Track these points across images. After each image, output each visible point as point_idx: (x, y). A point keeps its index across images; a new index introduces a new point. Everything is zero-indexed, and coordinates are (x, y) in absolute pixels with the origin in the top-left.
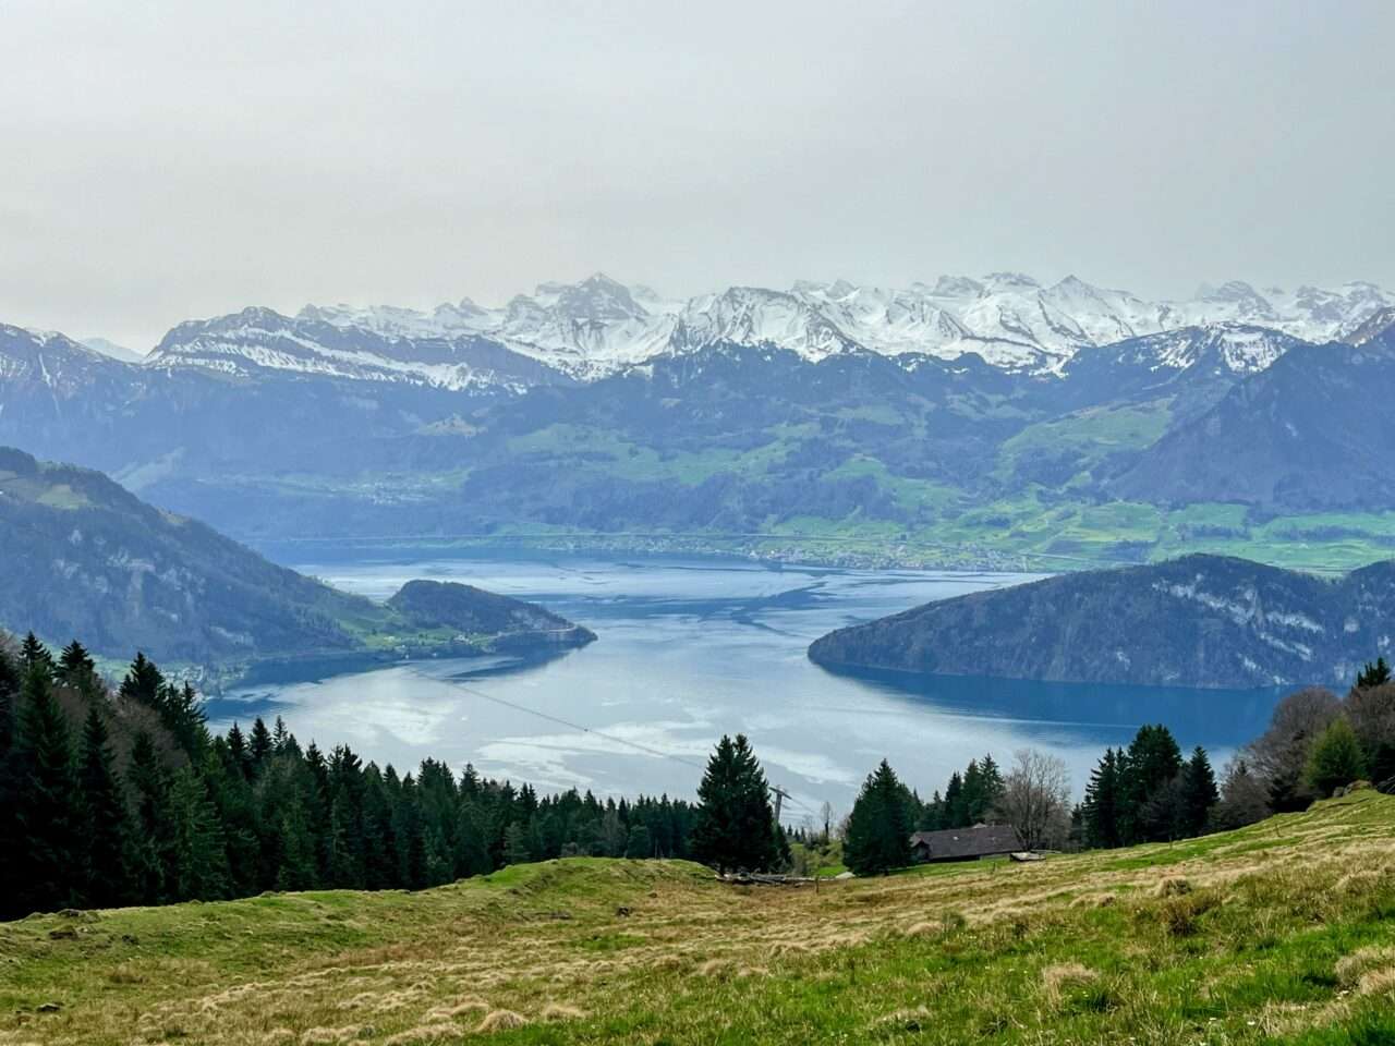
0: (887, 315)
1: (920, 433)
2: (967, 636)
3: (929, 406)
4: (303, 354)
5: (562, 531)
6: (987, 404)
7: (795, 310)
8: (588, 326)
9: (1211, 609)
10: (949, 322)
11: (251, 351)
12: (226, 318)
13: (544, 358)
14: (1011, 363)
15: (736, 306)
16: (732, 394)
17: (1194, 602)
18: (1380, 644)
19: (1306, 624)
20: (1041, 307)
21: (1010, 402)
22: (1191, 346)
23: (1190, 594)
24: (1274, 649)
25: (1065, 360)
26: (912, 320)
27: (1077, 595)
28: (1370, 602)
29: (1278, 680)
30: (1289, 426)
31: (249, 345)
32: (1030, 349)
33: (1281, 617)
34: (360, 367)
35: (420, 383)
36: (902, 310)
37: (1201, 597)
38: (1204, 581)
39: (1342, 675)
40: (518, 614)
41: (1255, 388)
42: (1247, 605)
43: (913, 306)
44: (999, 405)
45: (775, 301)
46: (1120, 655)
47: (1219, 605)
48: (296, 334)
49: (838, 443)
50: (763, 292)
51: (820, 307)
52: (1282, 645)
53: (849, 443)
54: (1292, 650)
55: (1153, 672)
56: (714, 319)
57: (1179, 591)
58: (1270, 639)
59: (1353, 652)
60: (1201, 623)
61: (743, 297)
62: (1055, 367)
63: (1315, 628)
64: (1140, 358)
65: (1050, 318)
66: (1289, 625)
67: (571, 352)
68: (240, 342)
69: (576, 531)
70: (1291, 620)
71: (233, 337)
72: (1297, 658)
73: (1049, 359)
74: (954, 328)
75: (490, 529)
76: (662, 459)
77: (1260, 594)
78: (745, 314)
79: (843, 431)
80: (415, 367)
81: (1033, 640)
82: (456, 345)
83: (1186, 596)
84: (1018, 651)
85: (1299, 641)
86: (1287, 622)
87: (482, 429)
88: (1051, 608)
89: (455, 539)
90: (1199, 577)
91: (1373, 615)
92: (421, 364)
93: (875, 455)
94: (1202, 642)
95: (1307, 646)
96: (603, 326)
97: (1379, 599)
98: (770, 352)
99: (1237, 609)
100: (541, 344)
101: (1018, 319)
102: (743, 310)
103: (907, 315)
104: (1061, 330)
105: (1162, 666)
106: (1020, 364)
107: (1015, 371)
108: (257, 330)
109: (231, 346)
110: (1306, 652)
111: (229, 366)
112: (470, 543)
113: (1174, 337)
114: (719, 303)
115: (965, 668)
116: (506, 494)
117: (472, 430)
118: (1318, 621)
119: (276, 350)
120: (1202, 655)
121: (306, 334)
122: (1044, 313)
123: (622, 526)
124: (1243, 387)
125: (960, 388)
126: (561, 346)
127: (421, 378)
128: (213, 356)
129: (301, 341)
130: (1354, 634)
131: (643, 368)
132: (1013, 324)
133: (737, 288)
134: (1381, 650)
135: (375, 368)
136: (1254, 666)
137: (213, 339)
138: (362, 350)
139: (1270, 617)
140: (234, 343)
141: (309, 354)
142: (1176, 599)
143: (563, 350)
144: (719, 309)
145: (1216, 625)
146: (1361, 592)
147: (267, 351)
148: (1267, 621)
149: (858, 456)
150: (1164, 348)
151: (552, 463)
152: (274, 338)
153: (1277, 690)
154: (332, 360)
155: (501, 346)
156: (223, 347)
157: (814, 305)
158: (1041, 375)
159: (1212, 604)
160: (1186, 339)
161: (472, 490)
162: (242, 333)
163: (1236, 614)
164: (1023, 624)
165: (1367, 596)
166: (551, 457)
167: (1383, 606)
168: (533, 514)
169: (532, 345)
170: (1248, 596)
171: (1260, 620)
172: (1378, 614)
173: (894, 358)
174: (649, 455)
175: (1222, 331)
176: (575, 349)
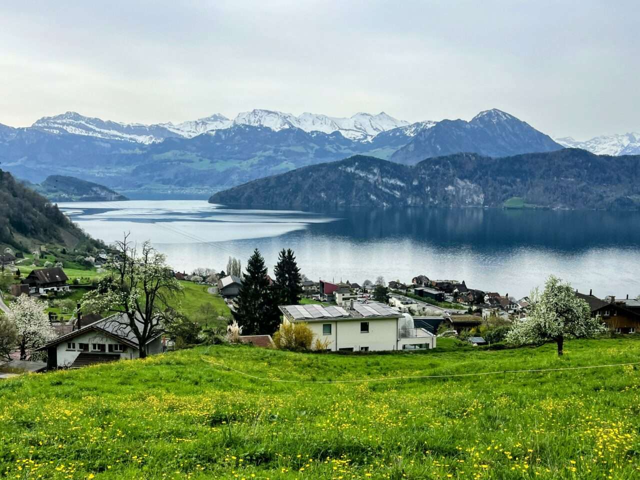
0: (313, 122)
1: (311, 156)
2: (266, 189)
3: (317, 147)
4: (88, 130)
5: (167, 187)
6: (340, 149)
7: (277, 118)
8: (201, 124)
9: (360, 177)
10: (334, 124)
11: (67, 127)
12: (59, 116)
13: (182, 134)
14: (354, 138)
15: (256, 116)
16: (243, 141)
17: (354, 174)
18: (426, 190)
19: (399, 183)
20: (370, 121)
21: (349, 148)
22: (415, 129)
23: (353, 171)
24: (384, 192)
25: (373, 137)
26: (322, 124)
27: (310, 173)
28: (424, 174)
29: (385, 204)
30: (438, 146)
31: (67, 126)
32: (361, 133)
33: (388, 180)
34: (111, 135)
35: (134, 142)
36: (318, 120)
37: (357, 172)
38: (358, 165)
39: (410, 202)
40: (95, 189)
41: (427, 134)
42: (374, 174)
43: (322, 119)
44: (345, 149)
45: (271, 115)
46: (323, 195)
47: (364, 175)
48: (86, 122)
49: (279, 158)
50: (266, 111)
51: (287, 117)
52: (388, 191)
53: (283, 158)
54: (392, 193)
55: (335, 201)
56: (247, 120)
57: (349, 170)
58: (383, 188)
59: (415, 193)
60: (356, 182)
61: (258, 113)
62: (370, 139)
63: (402, 185)
64: (398, 134)
65: (373, 125)
66: (392, 183)
67: (193, 132)
68: (63, 124)
69: (173, 187)
70: (392, 181)
71: (60, 122)
72: (394, 196)
73: (368, 137)
74: (336, 126)
75: (140, 186)
76: (211, 162)
77: (381, 171)
78: (259, 119)
79: (281, 154)
80: (132, 136)
81: (291, 190)
82: (149, 129)
83: (351, 171)
84: (284, 195)
85: (395, 190)
86: (391, 182)
87: (144, 152)
88: (300, 179)
89: (124, 190)
90: (357, 164)
91: (425, 178)
92: (135, 135)
93: (292, 162)
94: (355, 189)
95: (398, 192)
96: (207, 124)
97: (427, 172)
98: (260, 128)
99: (371, 176)
100: (182, 129)
101: (361, 125)
102: (258, 117)
103: (320, 122)
104: (375, 129)
105: (338, 198)
106: (358, 138)
107: (355, 141)
108: (71, 120)
109: (59, 126)
110: (398, 194)
111: (56, 132)
112: (131, 191)
113: (410, 127)
114: (250, 115)
115: (263, 202)
116: (148, 174)
117: (141, 152)
118: (403, 181)
119: (77, 128)
120: (354, 194)
121: (91, 123)
122: (371, 124)
123: (191, 185)
124: (423, 133)
125: (330, 143)
126: (190, 130)
127: (134, 140)
128: (50, 128)
129: (88, 125)
130: (416, 186)
131: (211, 132)
132: (359, 127)
133: (257, 110)
134: (427, 192)
135: (117, 136)
136: (375, 199)
137: (52, 122)
138: (113, 129)
139: (384, 180)
140: (60, 124)
141: (91, 130)
142: (348, 173)
143: (190, 131)
144: (250, 117)
145: (361, 183)
146: (421, 170)
147: (73, 128)
148: (382, 181)
149: (286, 162)
150: (406, 131)
151: (168, 163)
152: (77, 123)
153: (385, 208)
154: (100, 132)
155: (166, 129)
156: (56, 126)
157: (285, 117)
158: (364, 142)
159: (361, 174)
160: (414, 127)
161: (135, 173)
162: (64, 121)
163: (370, 178)
164: (288, 185)
165: (423, 171)
166: (169, 161)
167: (429, 175)
168: (157, 181)
169: (178, 129)
170: (375, 171)
171: (380, 181)
172: (427, 178)
173: (309, 133)
174: (207, 161)
175: (427, 123)
176: (195, 131)
